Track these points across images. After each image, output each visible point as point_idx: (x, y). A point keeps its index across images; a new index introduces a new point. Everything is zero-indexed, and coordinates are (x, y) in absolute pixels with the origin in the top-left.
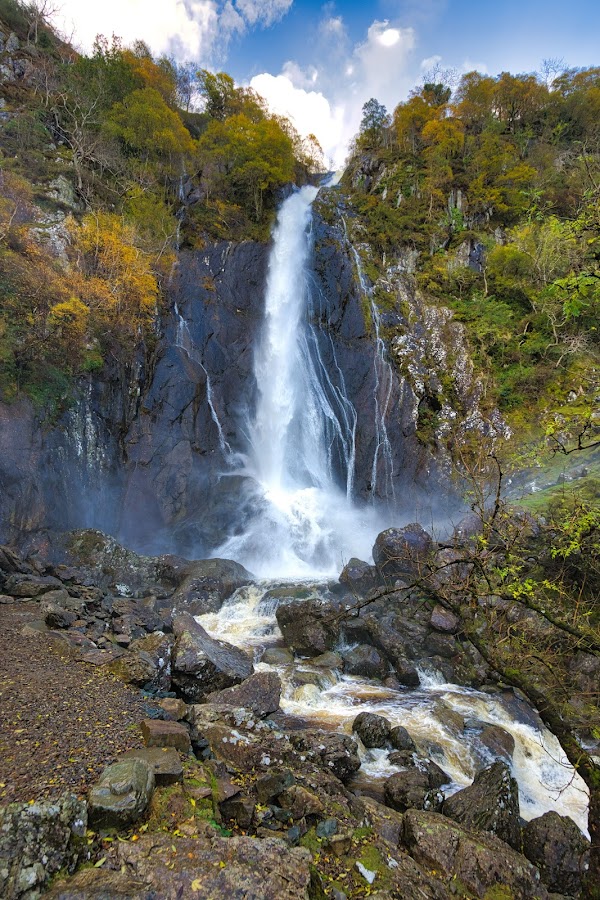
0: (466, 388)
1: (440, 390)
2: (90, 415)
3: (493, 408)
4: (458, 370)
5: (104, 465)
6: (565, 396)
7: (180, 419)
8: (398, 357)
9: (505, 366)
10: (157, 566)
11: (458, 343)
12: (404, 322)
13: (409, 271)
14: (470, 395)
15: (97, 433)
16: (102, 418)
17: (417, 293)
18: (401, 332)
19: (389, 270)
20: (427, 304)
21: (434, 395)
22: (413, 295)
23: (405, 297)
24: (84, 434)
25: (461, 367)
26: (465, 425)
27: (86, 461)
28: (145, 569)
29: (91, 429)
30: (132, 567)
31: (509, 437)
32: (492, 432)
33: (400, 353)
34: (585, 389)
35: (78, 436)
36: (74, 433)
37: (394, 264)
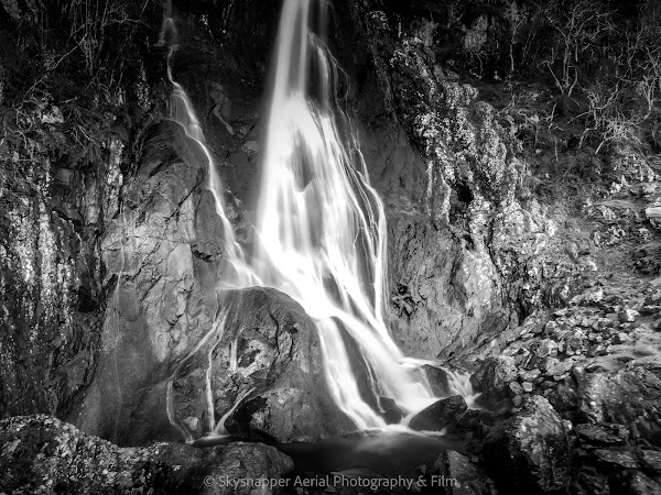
0: (500, 176)
1: (471, 178)
2: (46, 218)
3: (532, 199)
4: (489, 154)
5: (70, 288)
6: (608, 187)
7: (176, 215)
8: (425, 139)
9: (538, 151)
10: (147, 465)
11: (487, 124)
12: (426, 99)
13: (427, 44)
14: (504, 184)
15: (58, 243)
16: (67, 219)
17: (436, 69)
18: (424, 111)
19: (406, 42)
20: (449, 81)
21: (464, 183)
22: (432, 70)
23: (425, 73)
24: (37, 246)
25: (494, 151)
26: (503, 218)
27: (39, 286)
28: (127, 474)
29: (48, 239)
30: (105, 472)
31: (553, 233)
32: (533, 227)
33: (426, 135)
34: (628, 179)
35: (24, 251)
36: (18, 249)
37: (411, 36)
